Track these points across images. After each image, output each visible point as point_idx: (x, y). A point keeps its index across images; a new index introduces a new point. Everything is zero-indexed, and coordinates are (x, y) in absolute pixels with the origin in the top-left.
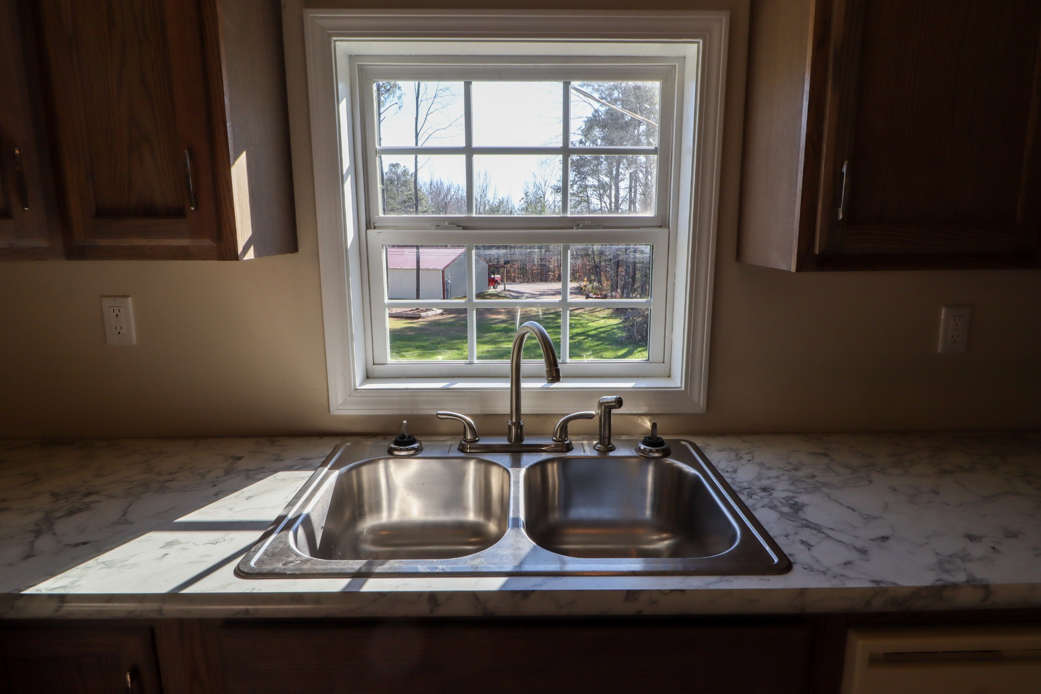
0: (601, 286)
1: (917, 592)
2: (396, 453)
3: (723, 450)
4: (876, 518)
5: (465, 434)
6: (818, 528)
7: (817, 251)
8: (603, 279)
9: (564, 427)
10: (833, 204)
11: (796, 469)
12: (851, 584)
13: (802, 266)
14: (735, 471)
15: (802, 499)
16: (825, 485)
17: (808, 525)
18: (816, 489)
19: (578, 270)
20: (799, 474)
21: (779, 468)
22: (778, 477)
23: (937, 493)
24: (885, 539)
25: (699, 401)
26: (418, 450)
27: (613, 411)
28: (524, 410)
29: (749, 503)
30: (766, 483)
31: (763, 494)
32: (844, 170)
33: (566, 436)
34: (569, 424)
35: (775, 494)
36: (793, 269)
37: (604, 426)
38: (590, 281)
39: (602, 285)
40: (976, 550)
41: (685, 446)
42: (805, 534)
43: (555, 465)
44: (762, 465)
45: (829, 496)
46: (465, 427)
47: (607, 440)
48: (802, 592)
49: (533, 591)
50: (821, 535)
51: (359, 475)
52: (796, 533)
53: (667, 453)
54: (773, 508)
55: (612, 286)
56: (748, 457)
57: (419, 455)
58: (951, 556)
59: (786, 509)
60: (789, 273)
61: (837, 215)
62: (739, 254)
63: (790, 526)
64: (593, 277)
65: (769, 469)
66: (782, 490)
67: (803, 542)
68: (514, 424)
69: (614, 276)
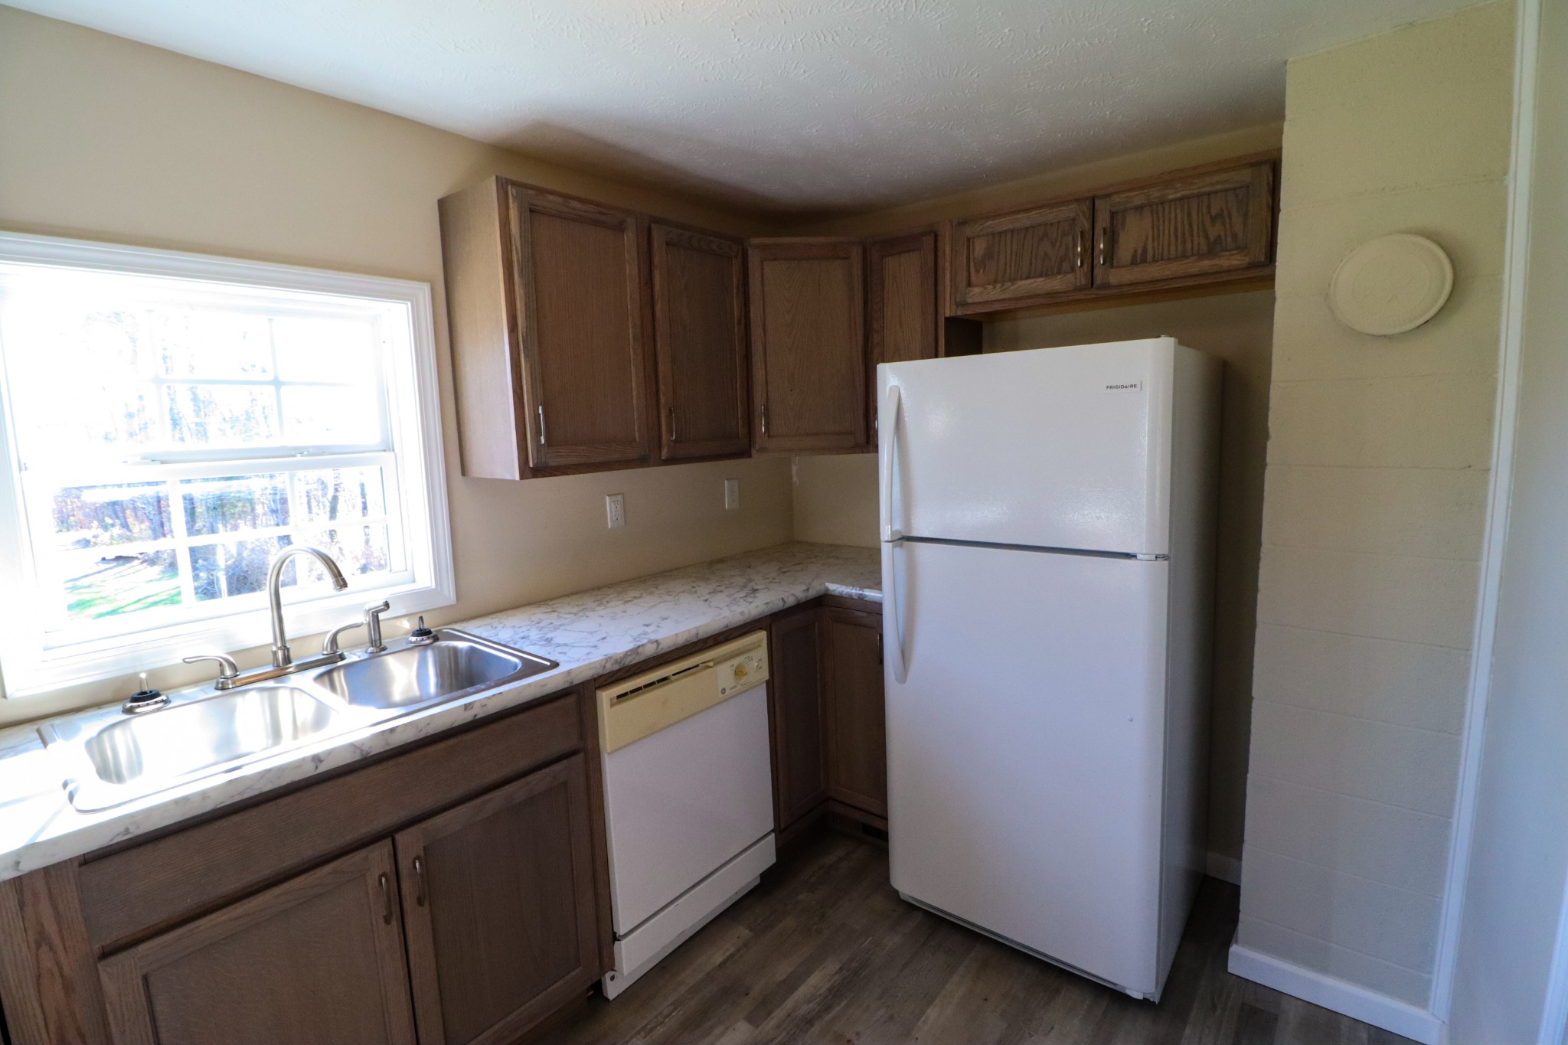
0: (128, 533)
1: (626, 654)
2: (138, 710)
3: (480, 627)
4: (596, 632)
5: (222, 672)
6: (566, 645)
7: (531, 465)
8: (130, 520)
9: (334, 641)
10: (538, 433)
11: (538, 623)
12: (592, 661)
13: (523, 476)
14: (497, 635)
15: (549, 636)
16: (561, 625)
17: (559, 645)
18: (556, 628)
19: (73, 510)
20: (541, 625)
21: (526, 626)
22: (529, 630)
23: (626, 612)
24: (604, 638)
25: (449, 595)
26: (166, 702)
27: (382, 616)
28: (288, 635)
29: (517, 647)
30: (522, 635)
31: (523, 640)
32: (540, 412)
33: (337, 648)
34: (339, 637)
35: (531, 638)
36: (517, 477)
37: (374, 629)
38: (105, 528)
39: (130, 530)
40: (648, 629)
41: (448, 633)
42: (560, 649)
43: (342, 673)
44: (513, 627)
45: (566, 630)
46: (221, 665)
47: (378, 642)
48: (569, 672)
49: (397, 727)
50: (568, 648)
51: (112, 739)
52: (554, 651)
53: (436, 639)
54: (534, 644)
55: (154, 530)
56: (502, 625)
57: (168, 707)
58: (639, 635)
59: (543, 643)
60: (514, 481)
61: (540, 441)
62: (464, 472)
63: (549, 649)
64: (108, 521)
65: (520, 627)
66: (534, 634)
67: (560, 653)
68: (279, 648)
69: (154, 514)
